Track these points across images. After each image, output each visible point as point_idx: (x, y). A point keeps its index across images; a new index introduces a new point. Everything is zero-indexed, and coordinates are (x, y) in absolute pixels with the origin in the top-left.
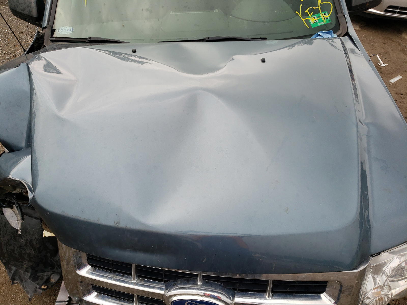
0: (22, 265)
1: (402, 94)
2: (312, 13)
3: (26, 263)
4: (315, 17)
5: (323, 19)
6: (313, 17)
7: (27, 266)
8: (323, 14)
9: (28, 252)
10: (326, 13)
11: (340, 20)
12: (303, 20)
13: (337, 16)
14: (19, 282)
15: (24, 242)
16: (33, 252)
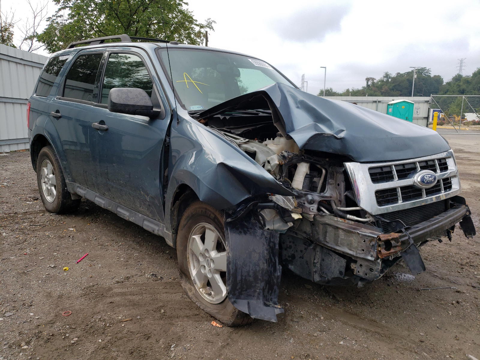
0: (255, 291)
3: (259, 285)
7: (259, 290)
9: (261, 267)
15: (258, 255)
16: (265, 266)
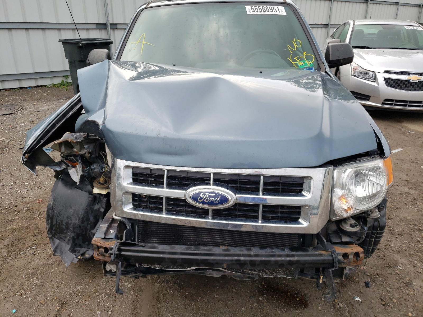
0: (66, 237)
1: (402, 160)
2: (299, 60)
3: (70, 234)
4: (302, 62)
5: (308, 64)
6: (300, 62)
7: (69, 237)
8: (308, 61)
9: (73, 221)
10: (310, 61)
11: (320, 65)
12: (293, 63)
13: (318, 64)
14: (59, 255)
15: (73, 211)
16: (77, 222)
